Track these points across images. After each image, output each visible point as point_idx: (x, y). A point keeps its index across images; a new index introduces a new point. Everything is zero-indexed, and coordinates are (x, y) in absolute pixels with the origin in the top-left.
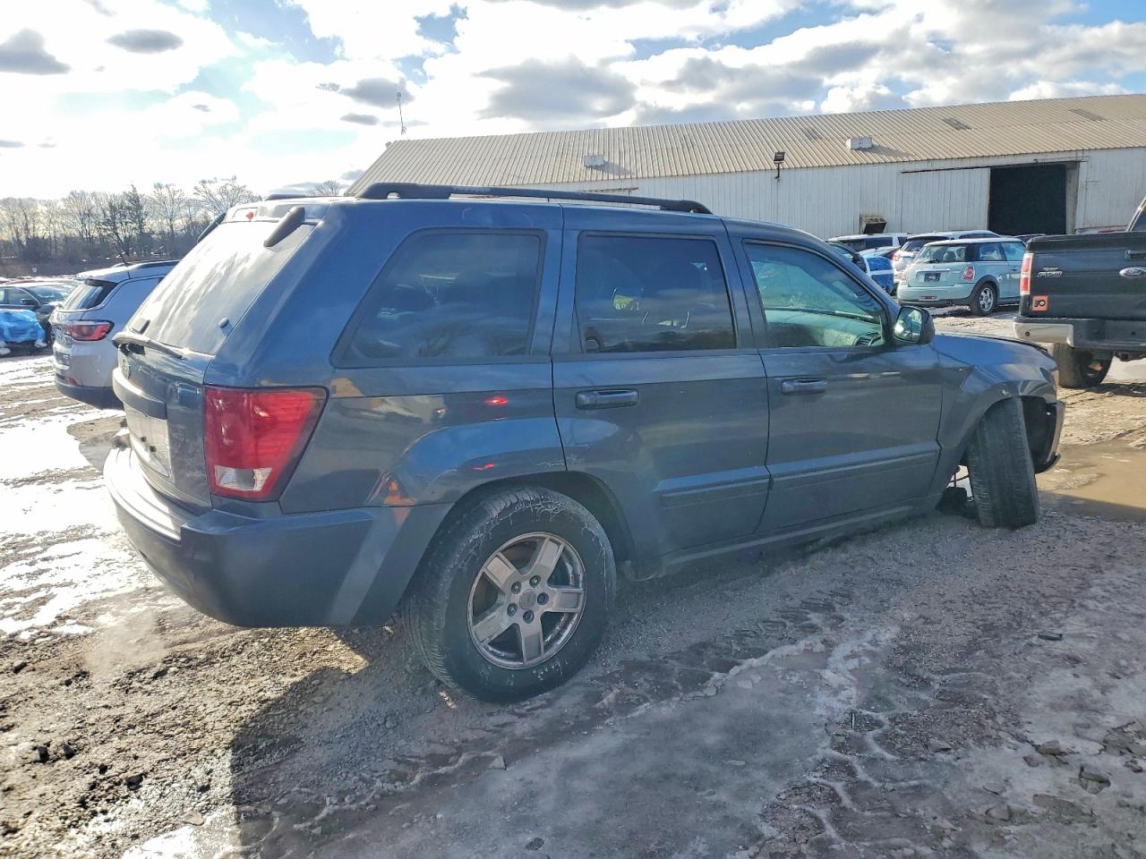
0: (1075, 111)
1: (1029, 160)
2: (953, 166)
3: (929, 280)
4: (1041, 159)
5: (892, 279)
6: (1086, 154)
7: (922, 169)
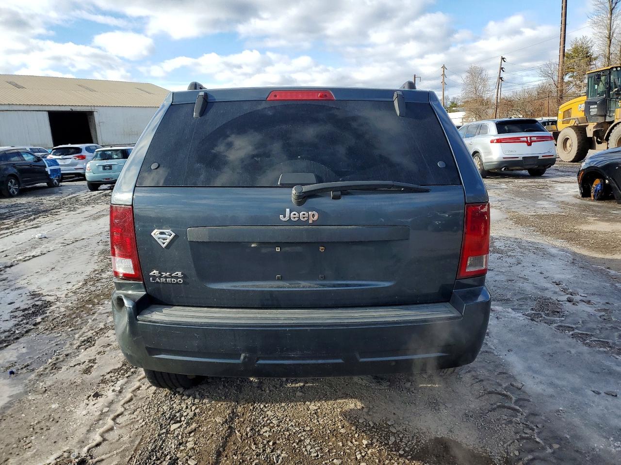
0: (79, 85)
1: (68, 109)
2: (25, 109)
3: (106, 169)
4: (75, 109)
5: (60, 171)
6: (96, 108)
7: (6, 109)
